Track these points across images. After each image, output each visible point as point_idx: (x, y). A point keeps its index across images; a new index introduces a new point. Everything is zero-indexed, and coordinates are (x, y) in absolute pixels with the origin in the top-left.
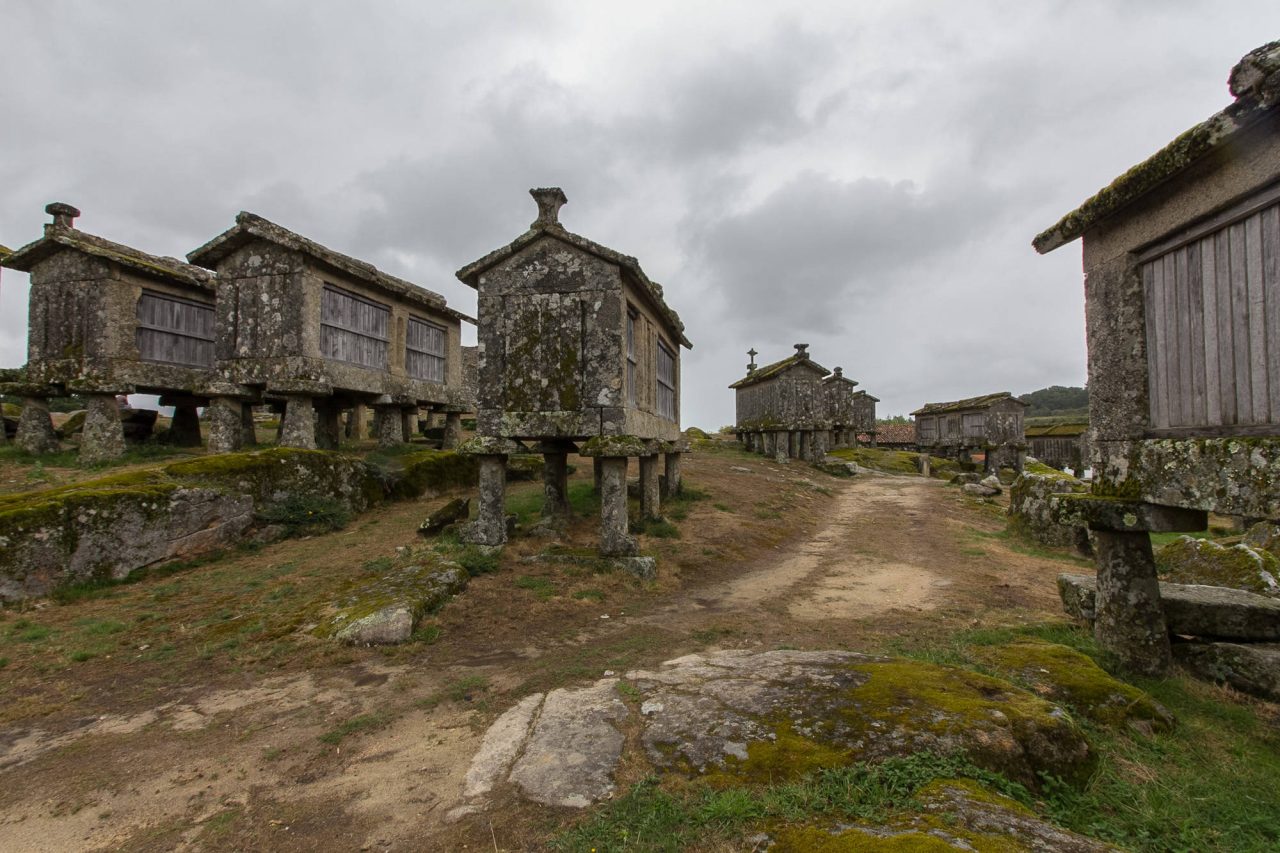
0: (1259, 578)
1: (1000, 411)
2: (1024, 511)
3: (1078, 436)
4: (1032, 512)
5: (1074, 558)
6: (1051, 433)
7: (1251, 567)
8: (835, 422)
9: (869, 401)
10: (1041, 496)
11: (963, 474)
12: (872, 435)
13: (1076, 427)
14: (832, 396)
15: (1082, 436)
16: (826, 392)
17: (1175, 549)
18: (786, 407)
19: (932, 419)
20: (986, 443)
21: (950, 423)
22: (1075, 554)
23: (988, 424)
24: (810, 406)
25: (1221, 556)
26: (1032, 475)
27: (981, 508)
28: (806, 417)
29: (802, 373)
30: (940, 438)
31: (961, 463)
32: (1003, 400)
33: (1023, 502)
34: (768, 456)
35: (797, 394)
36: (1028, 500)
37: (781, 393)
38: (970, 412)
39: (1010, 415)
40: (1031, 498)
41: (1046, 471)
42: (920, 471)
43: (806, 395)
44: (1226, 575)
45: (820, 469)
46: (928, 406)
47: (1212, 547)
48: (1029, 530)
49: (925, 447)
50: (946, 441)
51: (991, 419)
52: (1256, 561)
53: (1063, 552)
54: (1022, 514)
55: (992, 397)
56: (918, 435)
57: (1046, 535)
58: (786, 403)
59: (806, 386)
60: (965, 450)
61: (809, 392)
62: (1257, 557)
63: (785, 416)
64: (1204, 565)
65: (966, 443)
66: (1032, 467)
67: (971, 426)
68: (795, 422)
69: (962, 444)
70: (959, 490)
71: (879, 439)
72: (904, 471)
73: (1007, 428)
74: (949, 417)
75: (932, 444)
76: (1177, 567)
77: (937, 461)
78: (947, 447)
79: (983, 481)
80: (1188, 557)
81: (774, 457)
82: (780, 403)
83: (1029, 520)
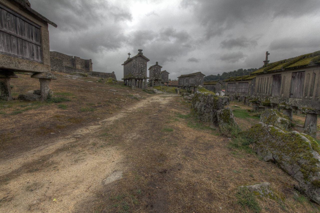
0: (311, 156)
1: (198, 77)
2: (196, 107)
3: (215, 85)
4: (198, 108)
5: (211, 129)
6: (210, 84)
7: (305, 147)
8: (156, 78)
9: (167, 73)
10: (202, 101)
11: (185, 93)
12: (167, 83)
13: (215, 82)
14: (155, 71)
15: (216, 85)
16: (153, 69)
17: (257, 129)
18: (135, 71)
19: (182, 79)
20: (194, 86)
21: (186, 80)
22: (212, 127)
23: (195, 80)
24: (143, 71)
25: (284, 138)
26: (200, 92)
27: (186, 104)
28: (142, 74)
29: (141, 60)
30: (184, 84)
31: (188, 91)
32: (199, 74)
33: (195, 103)
34: (130, 87)
35: (139, 67)
36: (197, 102)
37: (134, 66)
38: (191, 77)
39: (200, 78)
40: (198, 102)
41: (205, 91)
42: (177, 93)
43: (142, 67)
44: (288, 150)
45: (145, 91)
46: (182, 76)
47: (278, 130)
48: (197, 115)
49: (180, 86)
50: (185, 85)
51: (196, 79)
52: (308, 144)
53: (207, 125)
54: (195, 108)
55: (197, 73)
56: (179, 83)
57: (202, 117)
58: (135, 69)
59: (142, 64)
60: (189, 87)
61: (143, 66)
62: (308, 141)
63: (135, 74)
64: (274, 141)
65: (190, 85)
66: (200, 89)
67: (191, 81)
68: (138, 76)
69: (189, 86)
70: (183, 98)
71: (169, 84)
72: (172, 93)
73: (200, 82)
74: (186, 78)
75: (182, 86)
76: (258, 140)
77: (182, 90)
78: (185, 87)
79: (190, 95)
80: (264, 135)
81: (131, 87)
82: (133, 69)
83: (197, 111)
